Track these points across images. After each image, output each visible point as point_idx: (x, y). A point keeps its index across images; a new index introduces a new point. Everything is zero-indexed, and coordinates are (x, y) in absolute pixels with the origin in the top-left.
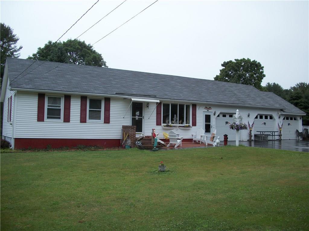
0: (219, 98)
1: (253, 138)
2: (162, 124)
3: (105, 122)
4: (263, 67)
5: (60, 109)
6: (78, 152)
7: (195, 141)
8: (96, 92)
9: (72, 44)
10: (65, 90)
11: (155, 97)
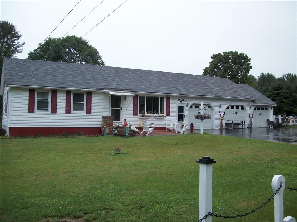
0: (192, 91)
1: (224, 126)
2: (139, 114)
3: (87, 113)
4: (250, 59)
5: (48, 102)
6: (61, 138)
7: (168, 129)
8: (79, 87)
9: (70, 40)
10: (52, 86)
11: (131, 91)
